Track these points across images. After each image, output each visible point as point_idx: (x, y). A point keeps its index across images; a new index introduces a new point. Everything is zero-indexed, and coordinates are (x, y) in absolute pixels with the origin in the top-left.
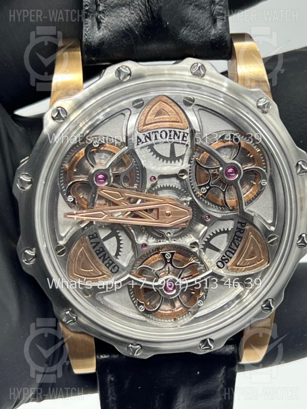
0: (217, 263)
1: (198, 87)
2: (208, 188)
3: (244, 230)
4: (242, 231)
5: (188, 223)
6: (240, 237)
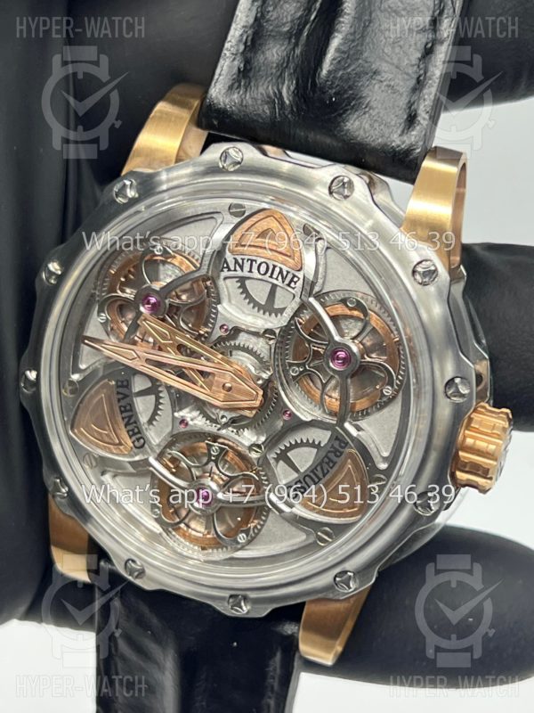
2: (301, 370)
3: (341, 453)
4: (338, 454)
6: (332, 462)
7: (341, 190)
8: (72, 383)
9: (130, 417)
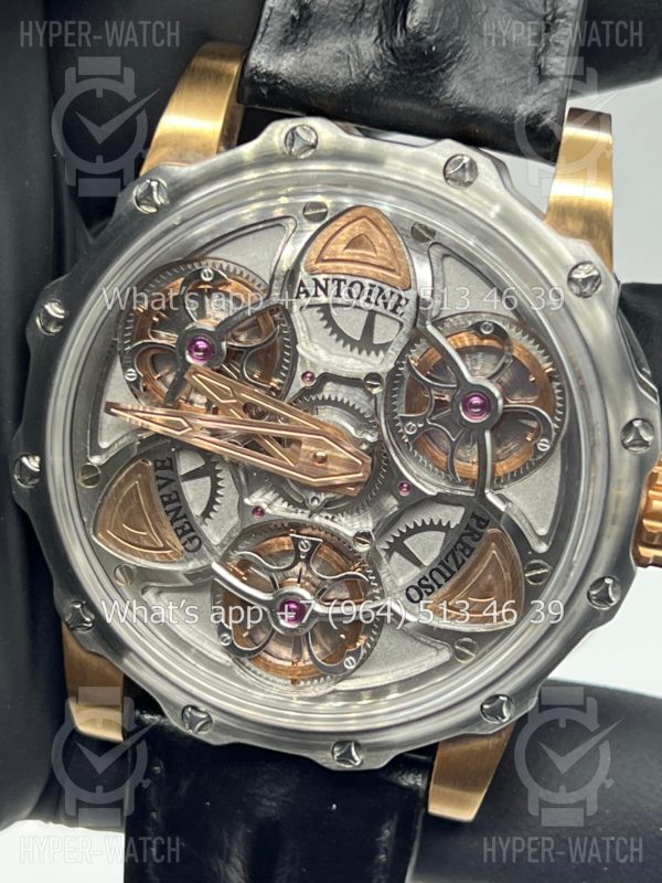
0: (407, 590)
2: (420, 426)
3: (481, 535)
4: (477, 536)
5: (359, 489)
6: (469, 547)
7: (460, 174)
8: (92, 468)
9: (178, 510)
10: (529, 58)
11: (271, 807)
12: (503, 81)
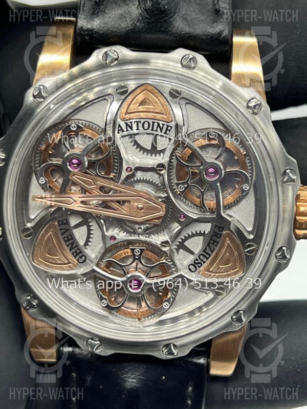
0: (189, 266)
1: (187, 80)
2: (186, 186)
3: (221, 235)
4: (219, 236)
5: (160, 220)
6: (216, 242)
8: (28, 229)
9: (72, 244)
10: (211, 6)
11: (133, 382)
12: (201, 19)
